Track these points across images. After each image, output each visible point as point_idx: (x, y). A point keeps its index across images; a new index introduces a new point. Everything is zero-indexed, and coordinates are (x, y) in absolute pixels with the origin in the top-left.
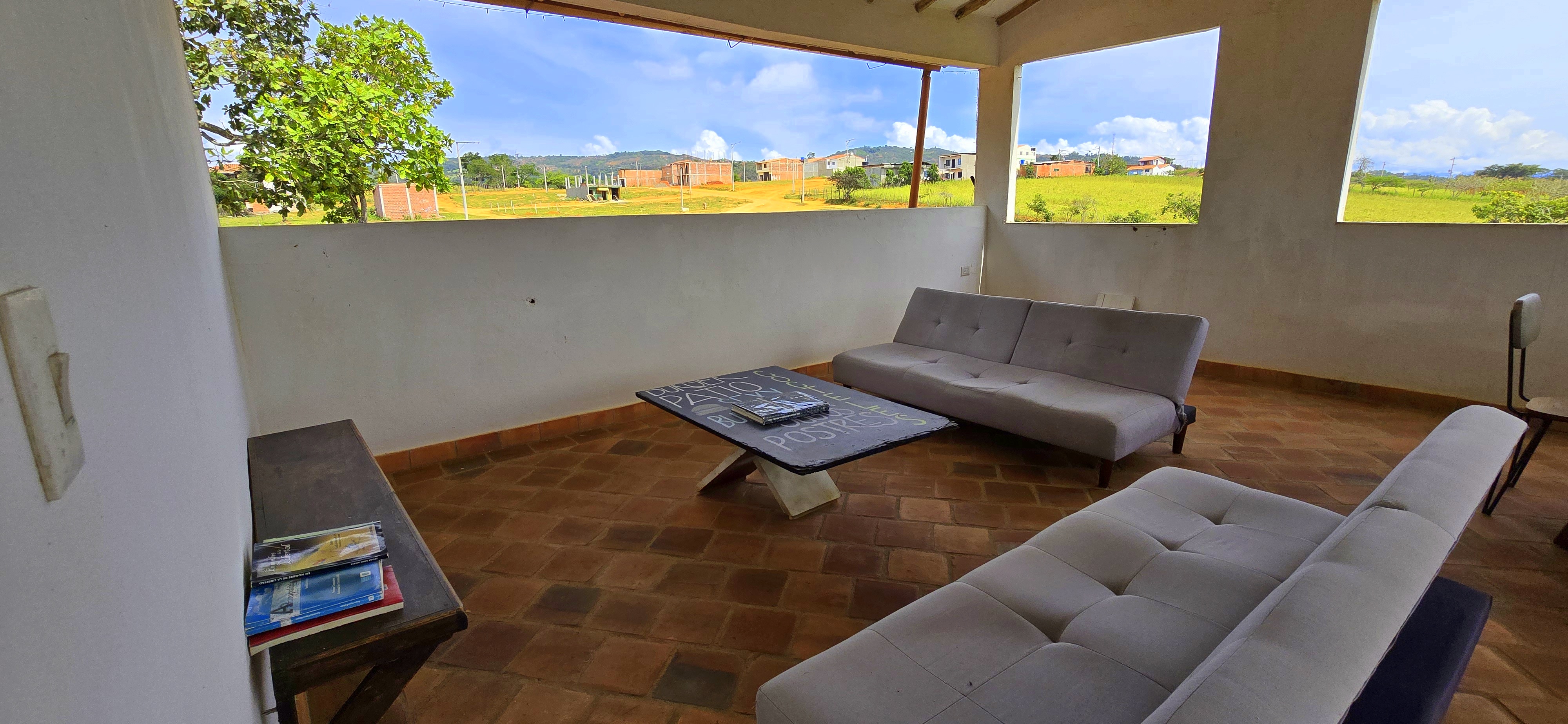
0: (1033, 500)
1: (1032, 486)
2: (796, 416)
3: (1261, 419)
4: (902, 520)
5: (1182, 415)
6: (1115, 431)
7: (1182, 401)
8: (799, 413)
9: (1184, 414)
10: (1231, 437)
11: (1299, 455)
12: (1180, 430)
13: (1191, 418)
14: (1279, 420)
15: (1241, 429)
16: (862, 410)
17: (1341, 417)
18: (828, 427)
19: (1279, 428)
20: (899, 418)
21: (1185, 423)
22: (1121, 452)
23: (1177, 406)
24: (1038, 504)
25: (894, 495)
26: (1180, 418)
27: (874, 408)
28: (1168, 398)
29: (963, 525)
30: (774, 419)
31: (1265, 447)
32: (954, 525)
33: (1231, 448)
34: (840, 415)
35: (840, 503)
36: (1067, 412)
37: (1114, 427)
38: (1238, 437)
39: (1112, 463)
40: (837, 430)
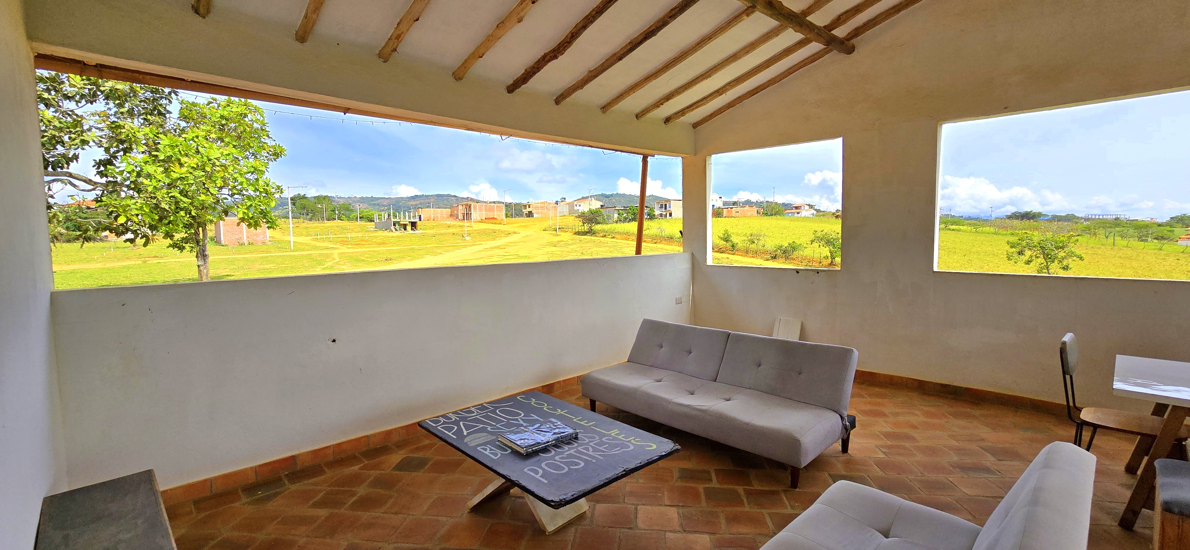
0: (741, 504)
1: (740, 489)
2: (551, 444)
3: (901, 418)
4: (640, 530)
5: (846, 425)
6: (800, 444)
7: (845, 414)
8: (554, 442)
9: (847, 423)
10: (882, 436)
11: (932, 451)
12: (846, 436)
13: (853, 425)
14: (913, 419)
15: (888, 429)
16: (605, 435)
17: (956, 415)
18: (578, 455)
19: (914, 427)
20: (634, 442)
21: (849, 431)
22: (805, 461)
23: (841, 417)
24: (747, 508)
25: (632, 504)
26: (845, 427)
27: (614, 433)
28: (835, 412)
29: (689, 532)
30: (533, 449)
31: (907, 445)
32: (682, 533)
33: (883, 446)
34: (587, 441)
35: (589, 514)
36: (762, 427)
37: (799, 441)
38: (887, 435)
39: (799, 469)
40: (585, 457)
